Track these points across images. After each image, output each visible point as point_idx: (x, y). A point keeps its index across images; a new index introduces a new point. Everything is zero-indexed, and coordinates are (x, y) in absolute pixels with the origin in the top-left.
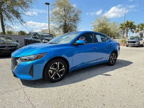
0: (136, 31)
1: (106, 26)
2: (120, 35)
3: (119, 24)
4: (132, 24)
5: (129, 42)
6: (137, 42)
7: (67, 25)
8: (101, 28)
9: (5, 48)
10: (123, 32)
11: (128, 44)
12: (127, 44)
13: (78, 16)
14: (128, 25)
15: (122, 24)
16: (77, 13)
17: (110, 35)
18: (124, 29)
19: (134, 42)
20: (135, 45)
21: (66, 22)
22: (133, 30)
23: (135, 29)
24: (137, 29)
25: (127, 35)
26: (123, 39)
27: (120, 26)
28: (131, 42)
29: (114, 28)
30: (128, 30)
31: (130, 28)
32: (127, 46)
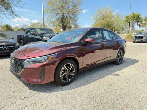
0: (143, 24)
1: (109, 19)
2: (125, 29)
3: (124, 16)
4: (139, 17)
5: (136, 37)
6: (145, 37)
7: (65, 18)
8: (104, 22)
9: (3, 47)
10: (128, 26)
11: (135, 40)
12: (133, 40)
13: (78, 8)
14: (134, 17)
15: (128, 16)
16: (77, 4)
17: (114, 29)
18: (130, 22)
19: (142, 37)
20: (143, 40)
21: (64, 14)
22: (139, 23)
23: (141, 22)
24: (144, 22)
25: (133, 29)
26: (128, 34)
27: (126, 19)
28: (139, 37)
29: (118, 22)
30: (134, 23)
31: (136, 21)
32: (134, 42)
